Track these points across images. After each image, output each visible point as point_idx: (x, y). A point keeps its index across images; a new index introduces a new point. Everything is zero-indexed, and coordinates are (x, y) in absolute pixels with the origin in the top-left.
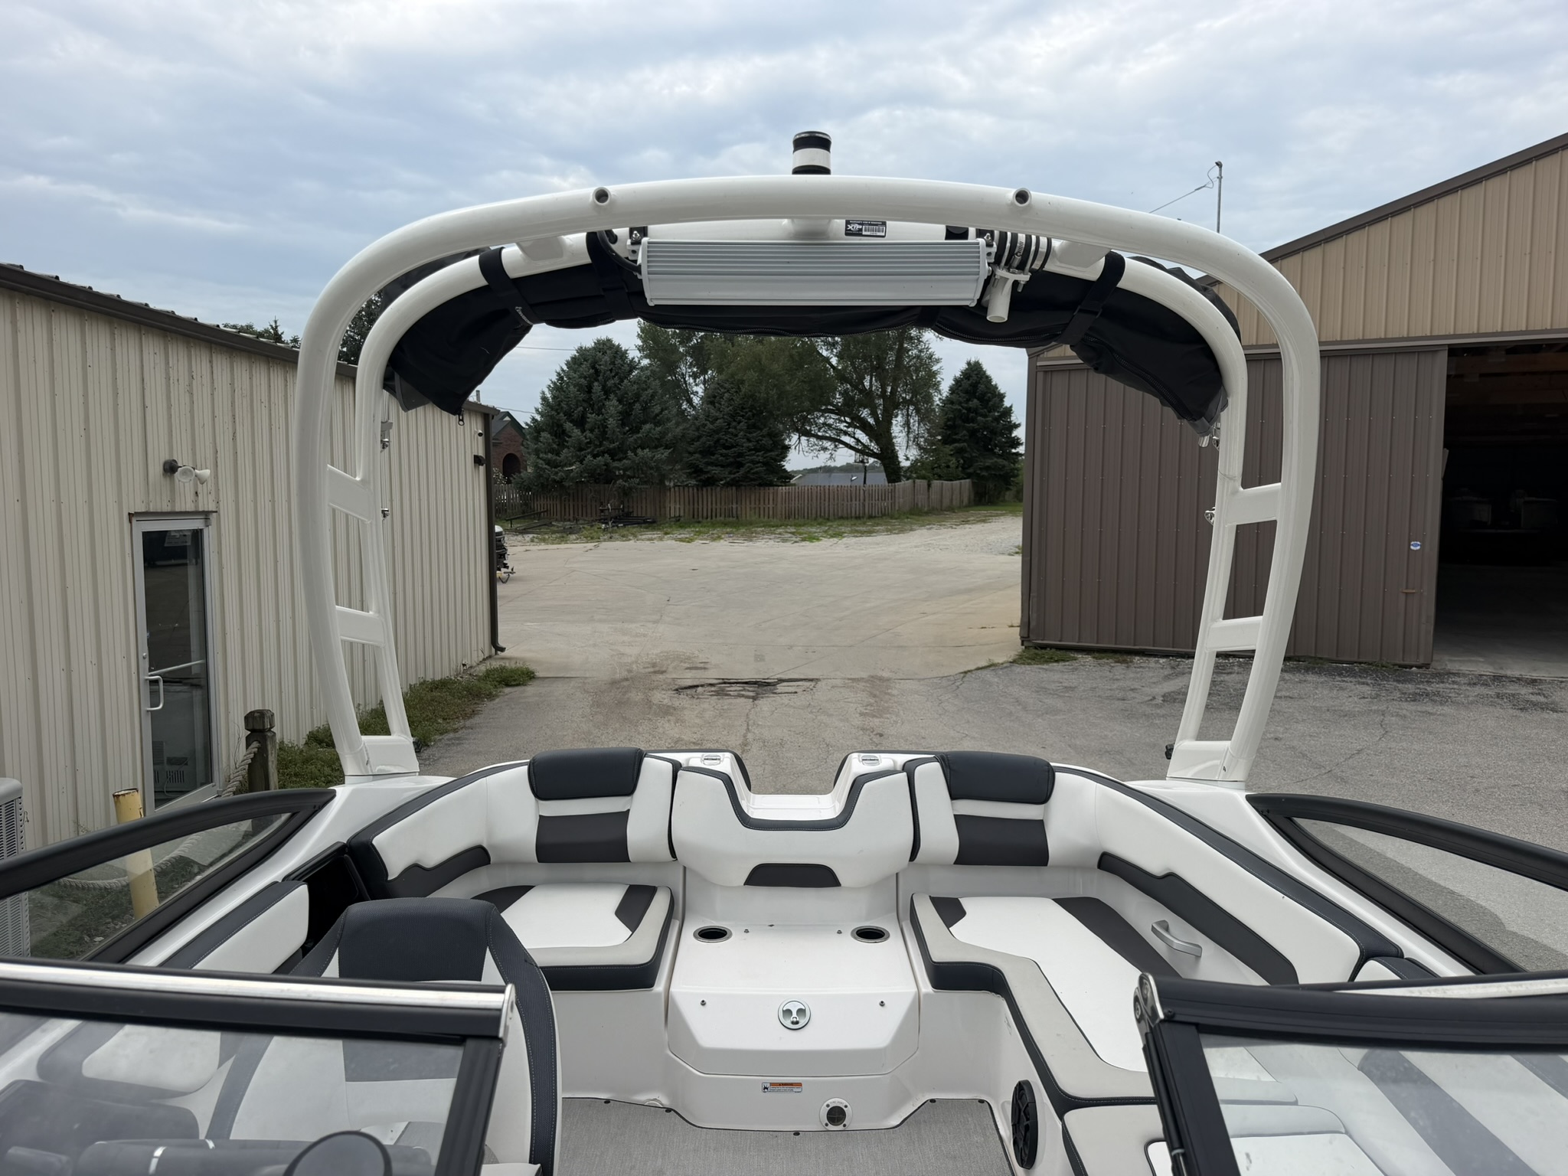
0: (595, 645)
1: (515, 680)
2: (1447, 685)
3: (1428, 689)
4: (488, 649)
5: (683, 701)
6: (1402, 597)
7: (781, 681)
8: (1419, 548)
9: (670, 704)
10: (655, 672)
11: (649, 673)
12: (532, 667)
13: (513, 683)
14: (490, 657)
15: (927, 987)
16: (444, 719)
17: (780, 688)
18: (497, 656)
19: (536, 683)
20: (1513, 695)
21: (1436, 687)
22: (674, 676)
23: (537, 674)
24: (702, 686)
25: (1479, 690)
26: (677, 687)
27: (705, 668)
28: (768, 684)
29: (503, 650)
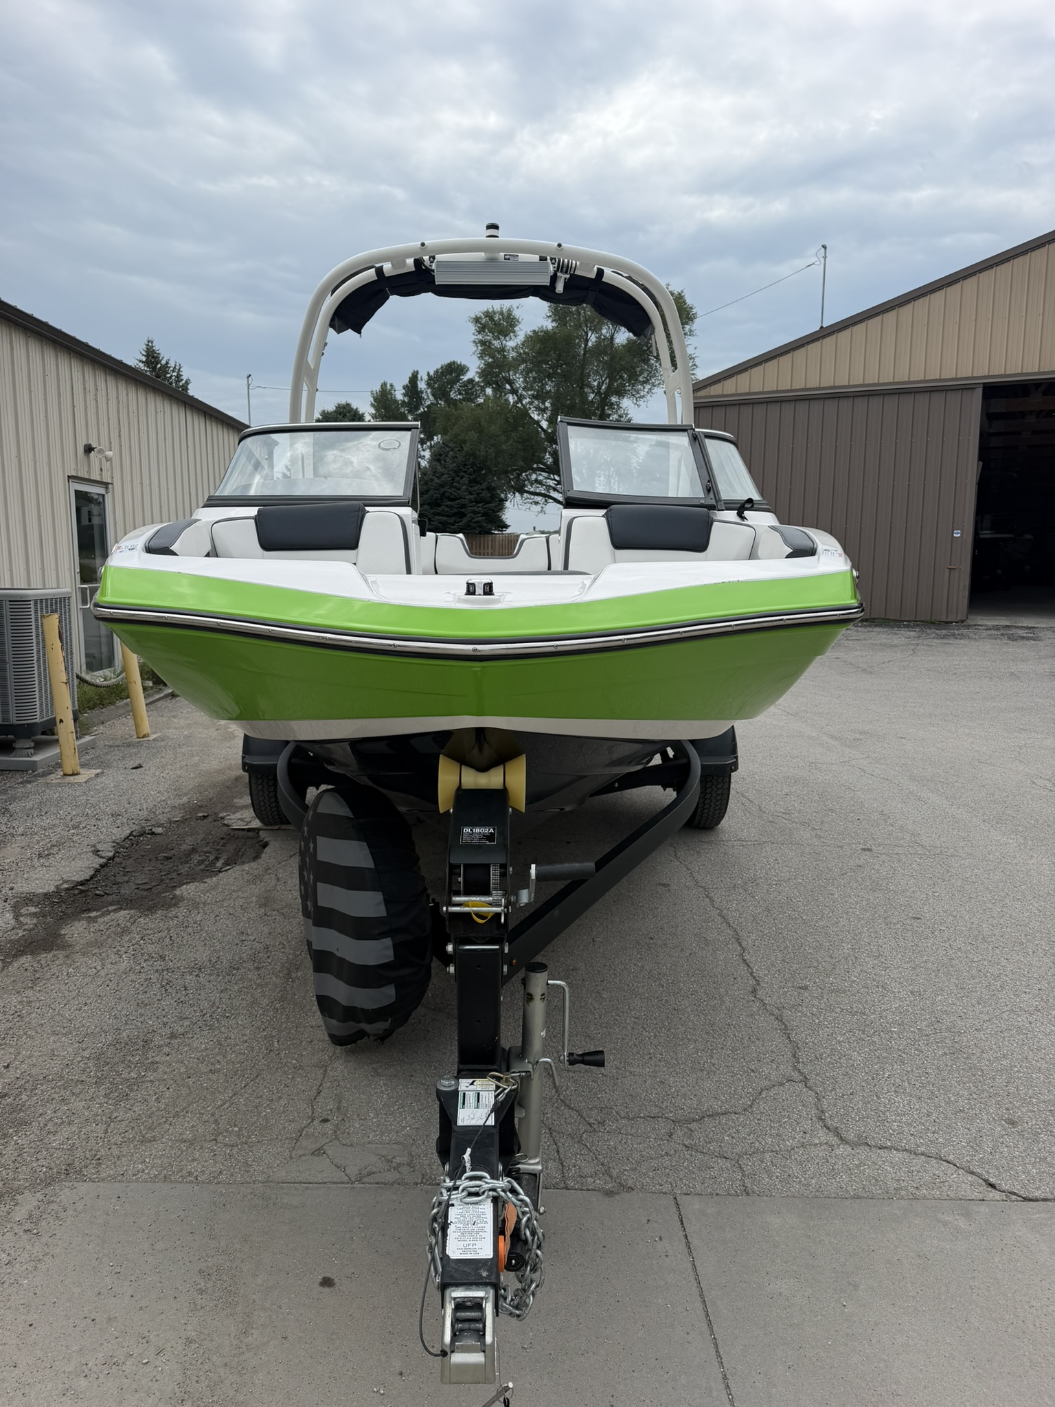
2: (971, 631)
3: (958, 633)
6: (947, 571)
8: (959, 535)
20: (1012, 634)
25: (992, 632)
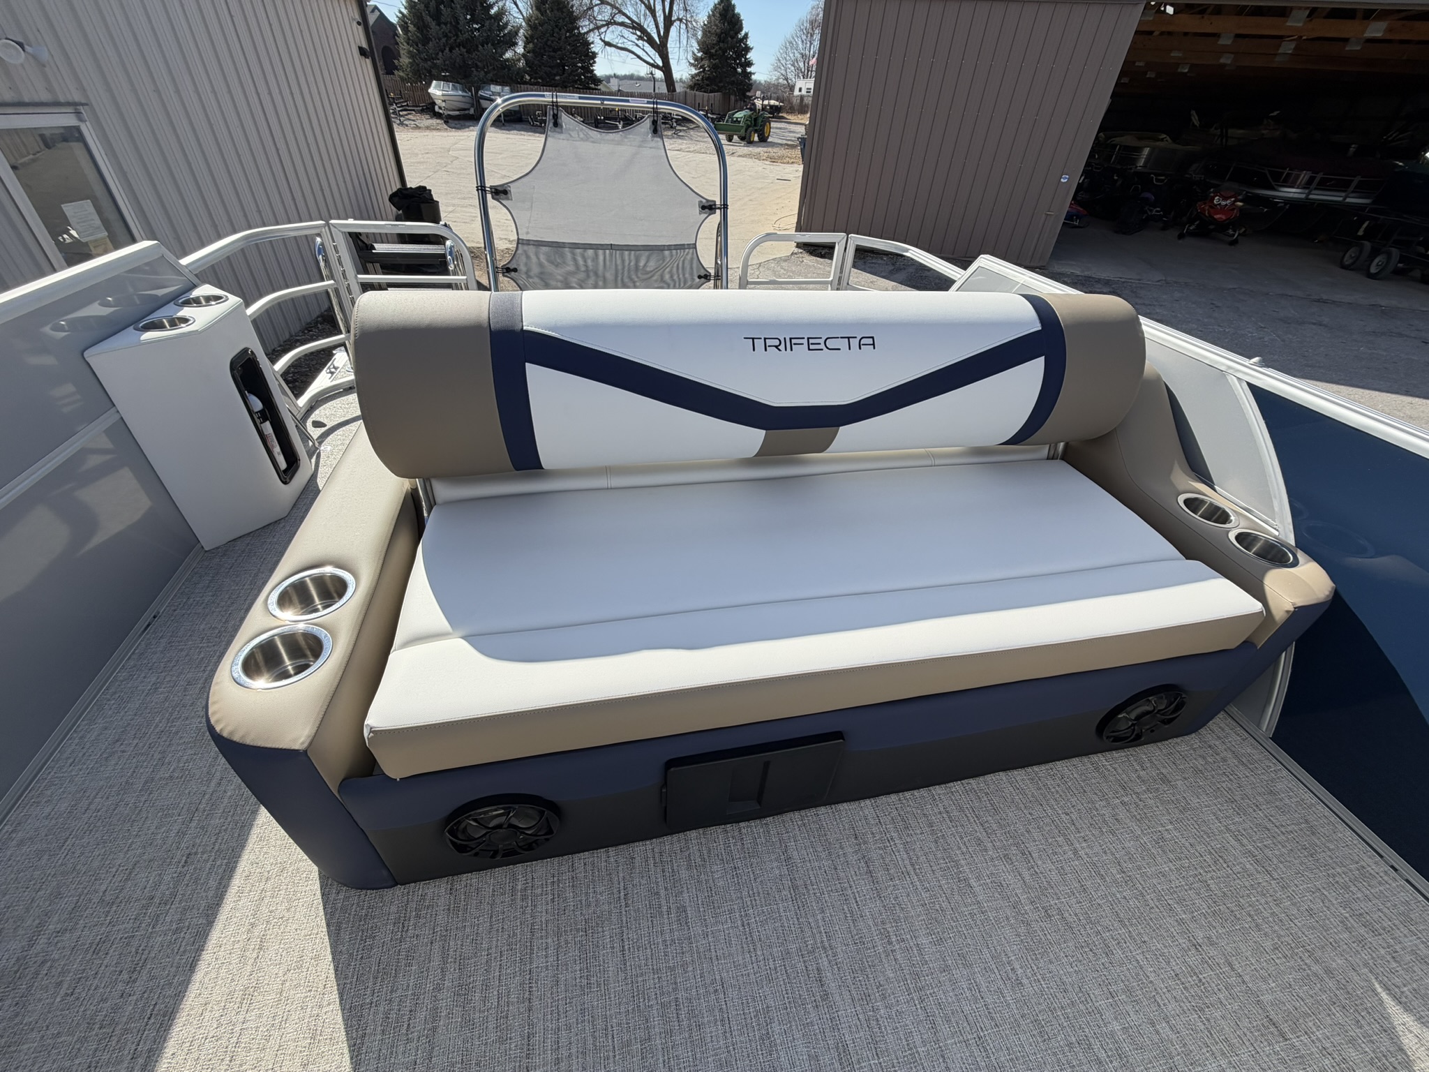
6: (1044, 218)
8: (1066, 180)
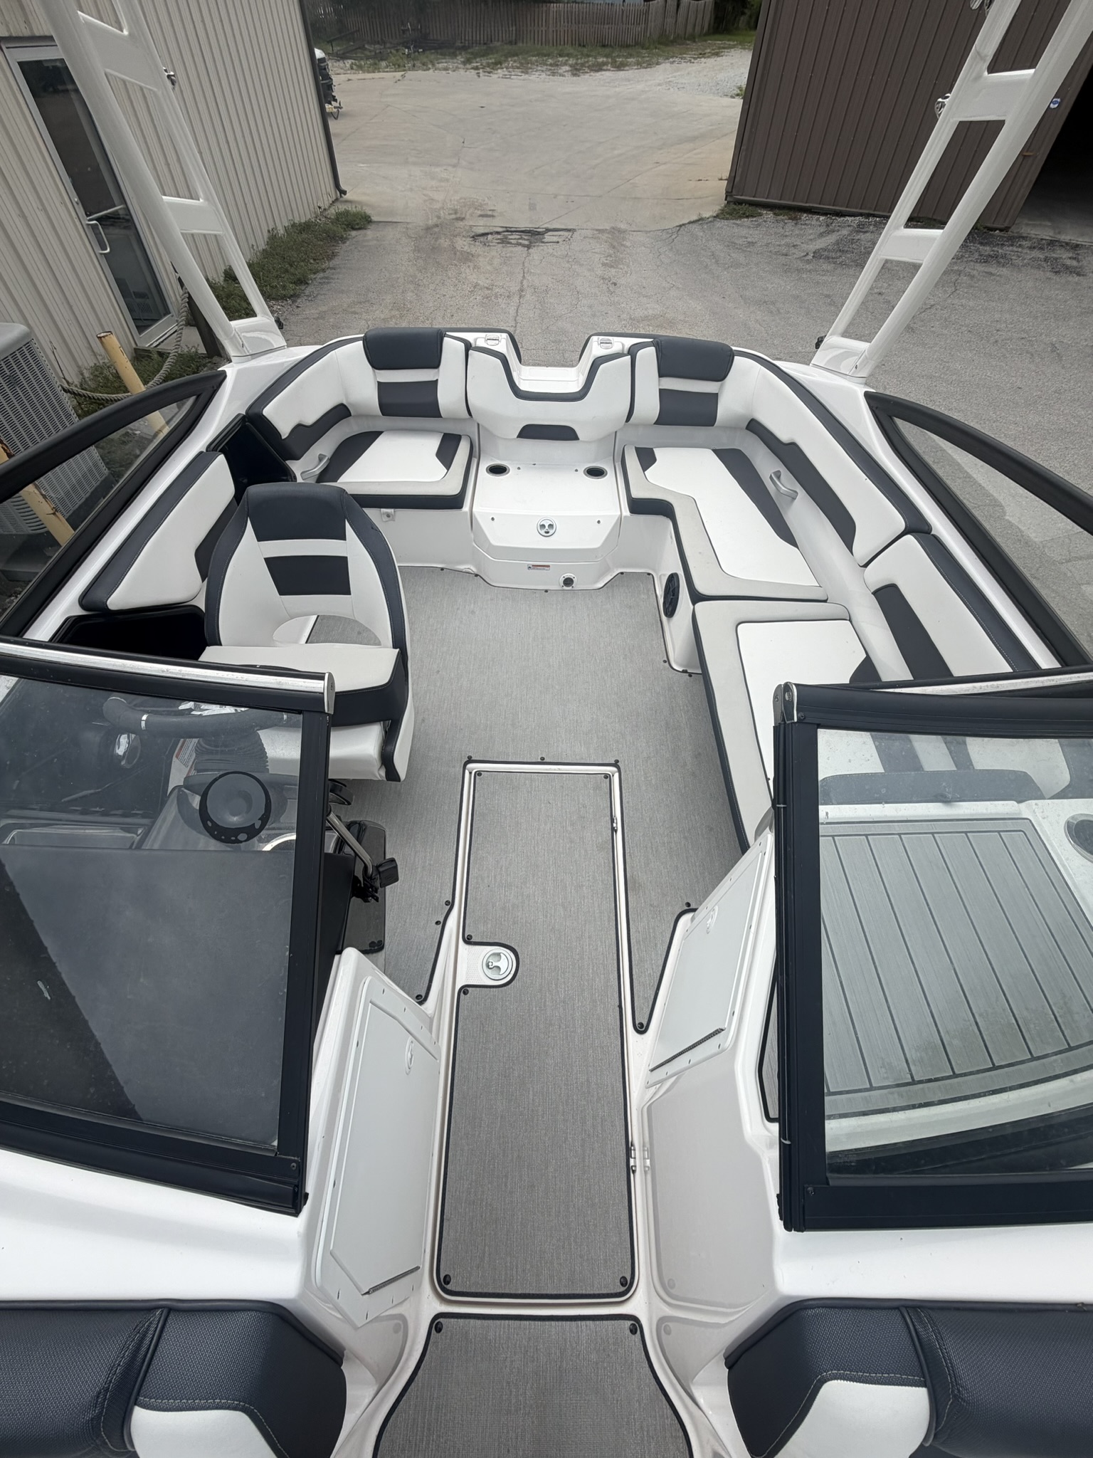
0: (411, 190)
1: (358, 224)
2: (1015, 249)
3: (1000, 251)
4: (334, 194)
5: (477, 249)
7: (548, 230)
8: (1056, 105)
9: (469, 251)
10: (457, 219)
11: (453, 219)
12: (369, 211)
13: (357, 227)
14: (337, 199)
15: (626, 512)
16: (314, 260)
17: (548, 237)
18: (341, 199)
19: (372, 227)
20: (1056, 259)
21: (1007, 250)
22: (471, 223)
23: (372, 218)
24: (491, 233)
25: (1036, 254)
26: (473, 234)
27: (493, 216)
28: (539, 233)
29: (345, 193)
